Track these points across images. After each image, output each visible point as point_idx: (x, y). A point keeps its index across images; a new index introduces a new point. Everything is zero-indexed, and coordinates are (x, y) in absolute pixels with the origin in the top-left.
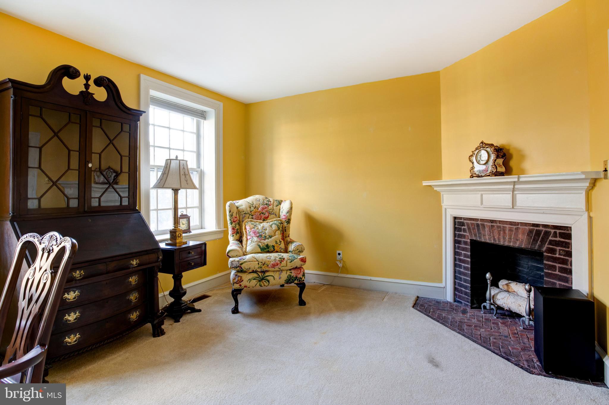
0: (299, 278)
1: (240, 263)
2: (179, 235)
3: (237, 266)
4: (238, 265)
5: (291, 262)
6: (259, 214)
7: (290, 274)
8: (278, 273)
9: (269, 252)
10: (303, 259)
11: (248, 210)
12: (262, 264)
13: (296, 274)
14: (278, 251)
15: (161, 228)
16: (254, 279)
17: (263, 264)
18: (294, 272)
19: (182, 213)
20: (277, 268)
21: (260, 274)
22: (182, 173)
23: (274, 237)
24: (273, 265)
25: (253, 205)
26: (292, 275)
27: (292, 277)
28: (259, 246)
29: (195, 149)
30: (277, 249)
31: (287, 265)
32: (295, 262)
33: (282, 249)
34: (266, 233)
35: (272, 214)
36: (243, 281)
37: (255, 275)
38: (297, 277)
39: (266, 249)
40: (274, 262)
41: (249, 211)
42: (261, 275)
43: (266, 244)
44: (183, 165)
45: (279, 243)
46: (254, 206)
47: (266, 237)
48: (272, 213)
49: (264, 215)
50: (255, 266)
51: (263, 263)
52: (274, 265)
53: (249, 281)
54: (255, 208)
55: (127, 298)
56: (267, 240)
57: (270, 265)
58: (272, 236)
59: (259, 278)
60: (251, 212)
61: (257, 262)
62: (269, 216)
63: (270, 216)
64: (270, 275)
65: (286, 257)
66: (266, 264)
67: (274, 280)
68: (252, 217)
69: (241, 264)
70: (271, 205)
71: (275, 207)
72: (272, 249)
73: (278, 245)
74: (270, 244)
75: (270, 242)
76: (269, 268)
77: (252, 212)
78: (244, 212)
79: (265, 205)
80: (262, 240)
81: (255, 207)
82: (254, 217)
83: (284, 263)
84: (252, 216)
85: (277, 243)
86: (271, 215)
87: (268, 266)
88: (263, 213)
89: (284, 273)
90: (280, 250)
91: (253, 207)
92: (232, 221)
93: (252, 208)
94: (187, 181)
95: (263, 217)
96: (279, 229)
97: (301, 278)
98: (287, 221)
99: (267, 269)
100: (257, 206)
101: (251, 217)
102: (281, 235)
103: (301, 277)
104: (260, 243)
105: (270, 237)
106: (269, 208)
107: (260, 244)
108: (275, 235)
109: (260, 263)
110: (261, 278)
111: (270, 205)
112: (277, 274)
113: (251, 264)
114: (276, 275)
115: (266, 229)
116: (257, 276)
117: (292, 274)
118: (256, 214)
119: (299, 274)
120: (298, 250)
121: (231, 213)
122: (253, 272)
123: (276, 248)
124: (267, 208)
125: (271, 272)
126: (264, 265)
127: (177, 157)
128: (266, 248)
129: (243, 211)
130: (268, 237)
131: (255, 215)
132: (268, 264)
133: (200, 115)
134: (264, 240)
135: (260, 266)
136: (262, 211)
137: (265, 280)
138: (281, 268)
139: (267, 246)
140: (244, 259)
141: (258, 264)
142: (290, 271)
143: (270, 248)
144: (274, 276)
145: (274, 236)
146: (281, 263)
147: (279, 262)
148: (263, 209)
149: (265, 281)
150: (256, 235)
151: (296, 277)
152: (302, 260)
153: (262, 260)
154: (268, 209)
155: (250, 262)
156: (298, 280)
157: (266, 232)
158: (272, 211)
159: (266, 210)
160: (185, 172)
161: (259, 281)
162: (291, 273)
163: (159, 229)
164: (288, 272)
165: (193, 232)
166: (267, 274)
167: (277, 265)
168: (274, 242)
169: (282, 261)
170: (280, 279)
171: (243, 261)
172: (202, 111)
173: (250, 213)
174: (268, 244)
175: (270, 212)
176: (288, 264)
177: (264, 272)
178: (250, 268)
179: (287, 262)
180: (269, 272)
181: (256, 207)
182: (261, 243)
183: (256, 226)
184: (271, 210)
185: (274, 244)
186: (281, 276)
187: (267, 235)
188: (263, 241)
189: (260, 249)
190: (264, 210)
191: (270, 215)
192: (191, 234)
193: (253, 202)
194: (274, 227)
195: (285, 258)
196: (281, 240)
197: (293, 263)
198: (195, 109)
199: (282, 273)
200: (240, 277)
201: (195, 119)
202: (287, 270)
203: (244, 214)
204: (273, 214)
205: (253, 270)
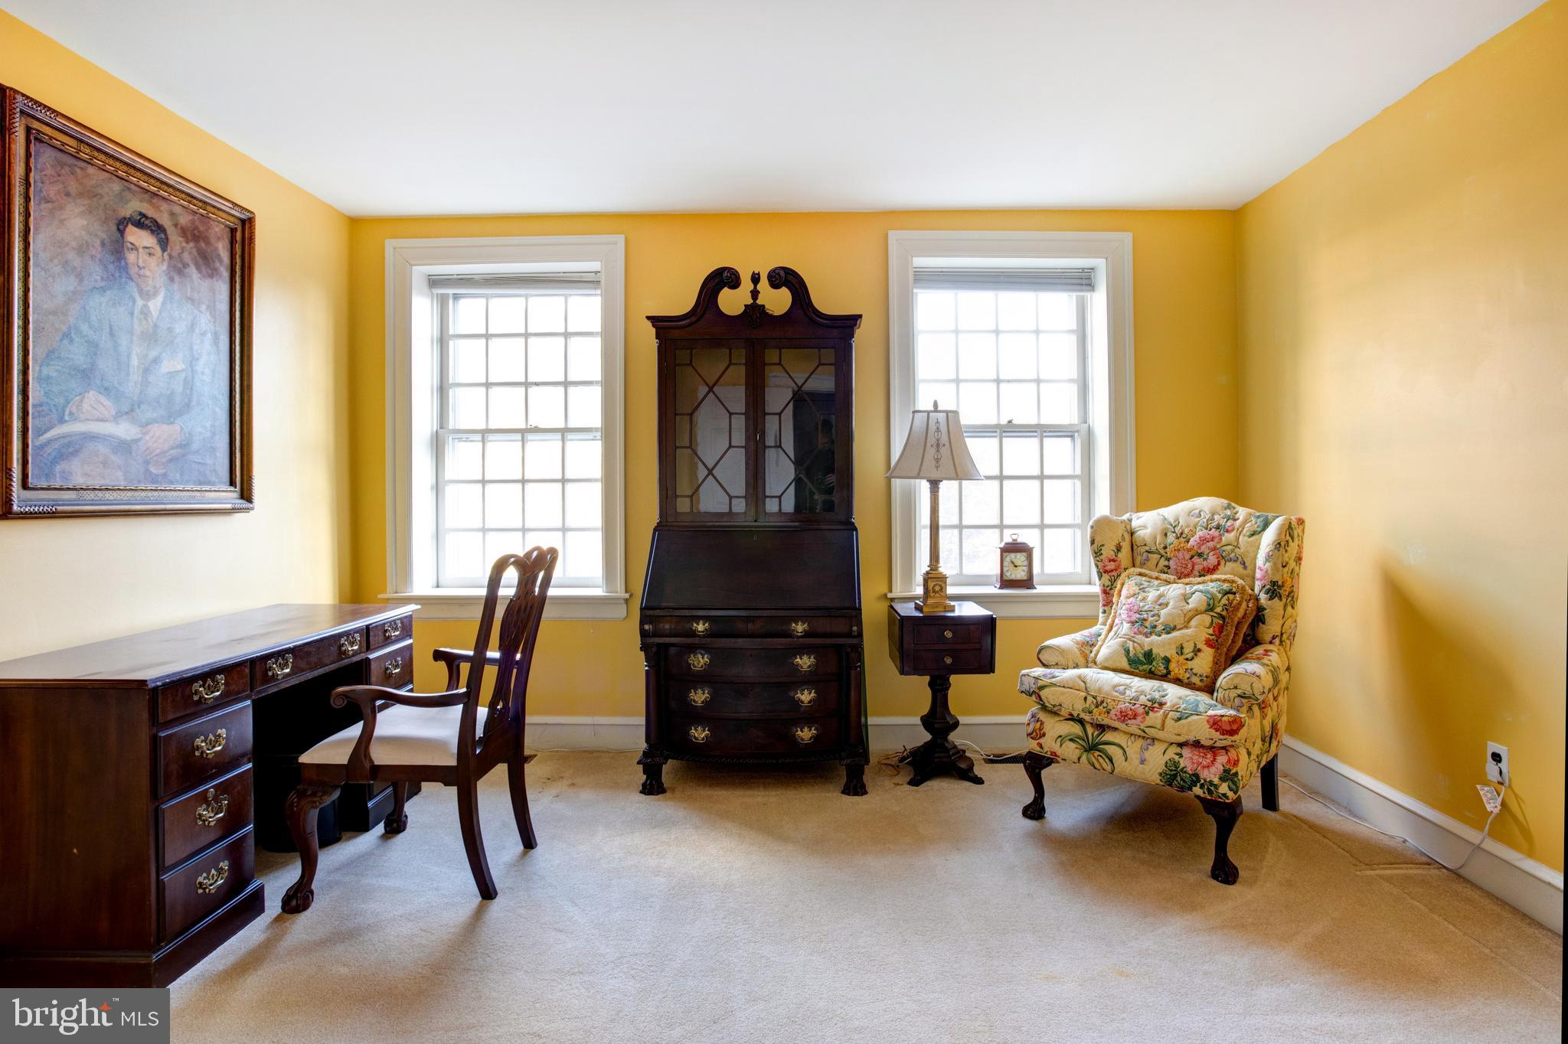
0: (1205, 781)
1: (1040, 683)
2: (937, 588)
3: (1032, 690)
4: (1034, 688)
5: (1179, 719)
6: (1188, 556)
7: (1177, 758)
8: (1140, 742)
9: (1151, 675)
10: (1220, 720)
11: (1157, 542)
12: (1095, 701)
13: (1193, 763)
14: (1181, 677)
15: (971, 569)
16: (1071, 740)
17: (1097, 702)
18: (1191, 755)
19: (1015, 537)
20: (1133, 727)
21: (1090, 730)
22: (931, 440)
23: (1181, 631)
24: (1121, 712)
25: (1174, 527)
26: (1182, 766)
27: (1182, 770)
28: (1127, 651)
29: (1074, 373)
30: (1176, 671)
31: (1163, 725)
32: (1190, 722)
33: (1196, 675)
34: (1159, 616)
35: (1230, 560)
36: (1044, 735)
37: (1076, 729)
38: (1197, 776)
39: (1143, 664)
40: (1127, 704)
41: (1160, 544)
42: (1093, 734)
43: (1147, 648)
44: (938, 422)
45: (1190, 656)
46: (1178, 530)
47: (1155, 627)
48: (1232, 555)
49: (1205, 559)
50: (1075, 703)
51: (1099, 699)
52: (1125, 716)
53: (1060, 739)
54: (1178, 538)
55: (792, 694)
56: (1154, 638)
57: (1113, 712)
58: (1174, 629)
59: (1084, 740)
60: (1165, 548)
61: (1084, 694)
62: (1219, 564)
63: (1221, 568)
64: (1116, 741)
65: (1171, 701)
66: (1105, 704)
67: (1126, 760)
68: (1166, 563)
69: (1042, 688)
70: (1233, 530)
71: (1246, 538)
72: (1162, 670)
73: (1181, 658)
74: (1160, 652)
75: (1160, 644)
76: (1111, 719)
77: (1168, 549)
78: (1147, 548)
79: (1213, 530)
80: (1140, 633)
81: (1182, 534)
82: (1172, 563)
83: (1155, 718)
84: (1168, 559)
85: (1182, 654)
86: (1228, 564)
87: (1108, 713)
88: (1200, 555)
89: (1159, 748)
90: (1187, 675)
91: (1174, 532)
92: (1101, 571)
93: (1171, 538)
94: (937, 460)
95: (1198, 568)
96: (1210, 608)
97: (1216, 787)
98: (1270, 589)
99: (1106, 721)
100: (1186, 531)
101: (1163, 562)
102: (1211, 631)
103: (1216, 781)
104: (1131, 643)
105: (1169, 629)
106: (1223, 538)
107: (1130, 645)
108: (1186, 627)
109: (1090, 699)
110: (1090, 743)
111: (1227, 531)
112: (1135, 744)
113: (1063, 694)
114: (1134, 748)
115: (1167, 605)
116: (1080, 734)
117: (1181, 760)
118: (1180, 555)
119: (1204, 767)
120: (1236, 688)
121: (1095, 545)
122: (1071, 718)
123: (1172, 666)
124: (1216, 540)
125: (1122, 734)
126: (1097, 707)
127: (936, 404)
128: (1143, 659)
129: (1145, 545)
130: (1160, 628)
131: (1174, 559)
132: (1109, 707)
133: (1078, 281)
134: (1146, 635)
135: (1087, 705)
136: (1199, 548)
137: (1099, 751)
138: (1146, 730)
139: (1149, 655)
140: (1053, 677)
141: (1085, 699)
142: (1179, 750)
143: (1154, 663)
144: (1125, 747)
145: (1180, 629)
146: (1147, 713)
147: (1141, 710)
148: (1203, 541)
149: (1100, 756)
150: (1130, 617)
151: (1193, 775)
152: (1214, 724)
153: (1100, 690)
154: (1218, 543)
155: (1063, 689)
156: (1202, 786)
157: (1163, 612)
158: (1233, 551)
159: (1211, 544)
160: (938, 440)
161: (1086, 751)
162: (1181, 756)
163: (966, 571)
164: (1174, 749)
165: (1040, 589)
166: (1108, 736)
167: (1135, 717)
168: (1174, 647)
169: (1152, 709)
170: (1143, 762)
171: (1049, 681)
172: (1081, 271)
173: (1162, 552)
174: (1151, 650)
175: (1224, 554)
176: (1169, 722)
177: (1102, 728)
178: (1060, 705)
179: (1166, 716)
180: (1116, 734)
181: (1184, 536)
182: (1134, 642)
183: (1144, 592)
184: (1229, 548)
185: (1171, 652)
186: (1147, 754)
187: (1161, 621)
188: (1140, 638)
189: (1126, 660)
190: (1204, 546)
191: (1223, 562)
192: (1034, 591)
193: (1177, 520)
194: (1196, 601)
195: (1165, 704)
196: (1201, 646)
197: (1184, 726)
198: (1059, 270)
199: (1150, 747)
200: (1039, 723)
201: (1074, 295)
202: (1172, 744)
203: (1147, 551)
204: (1235, 561)
205: (1071, 715)
